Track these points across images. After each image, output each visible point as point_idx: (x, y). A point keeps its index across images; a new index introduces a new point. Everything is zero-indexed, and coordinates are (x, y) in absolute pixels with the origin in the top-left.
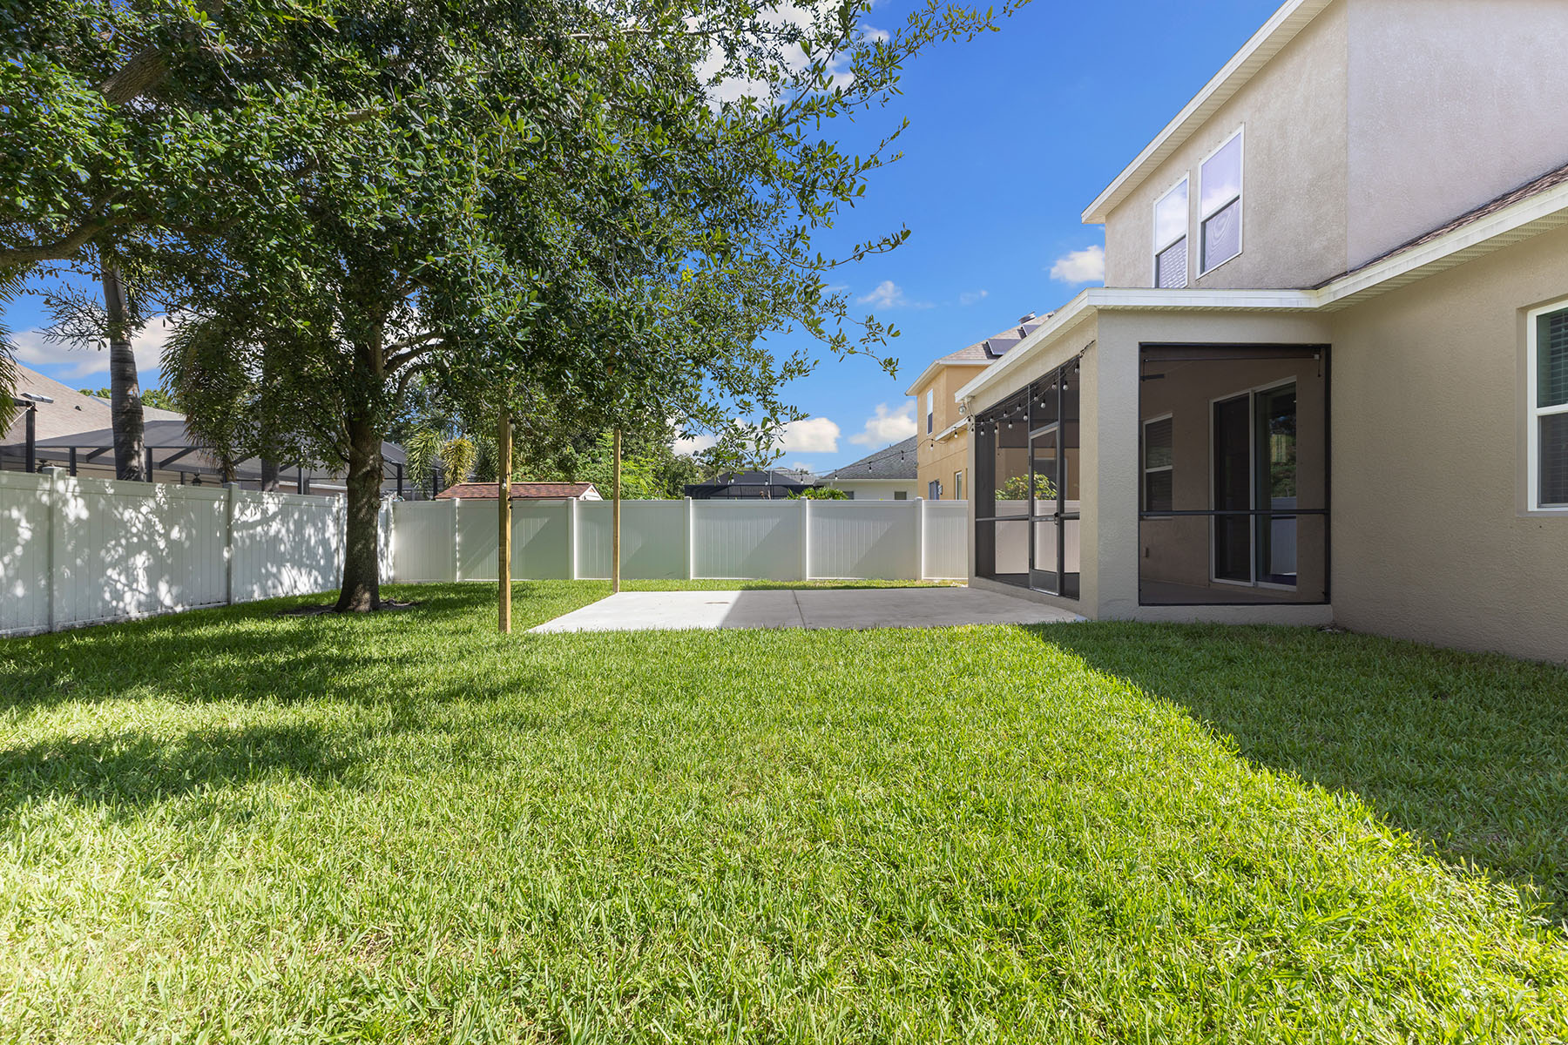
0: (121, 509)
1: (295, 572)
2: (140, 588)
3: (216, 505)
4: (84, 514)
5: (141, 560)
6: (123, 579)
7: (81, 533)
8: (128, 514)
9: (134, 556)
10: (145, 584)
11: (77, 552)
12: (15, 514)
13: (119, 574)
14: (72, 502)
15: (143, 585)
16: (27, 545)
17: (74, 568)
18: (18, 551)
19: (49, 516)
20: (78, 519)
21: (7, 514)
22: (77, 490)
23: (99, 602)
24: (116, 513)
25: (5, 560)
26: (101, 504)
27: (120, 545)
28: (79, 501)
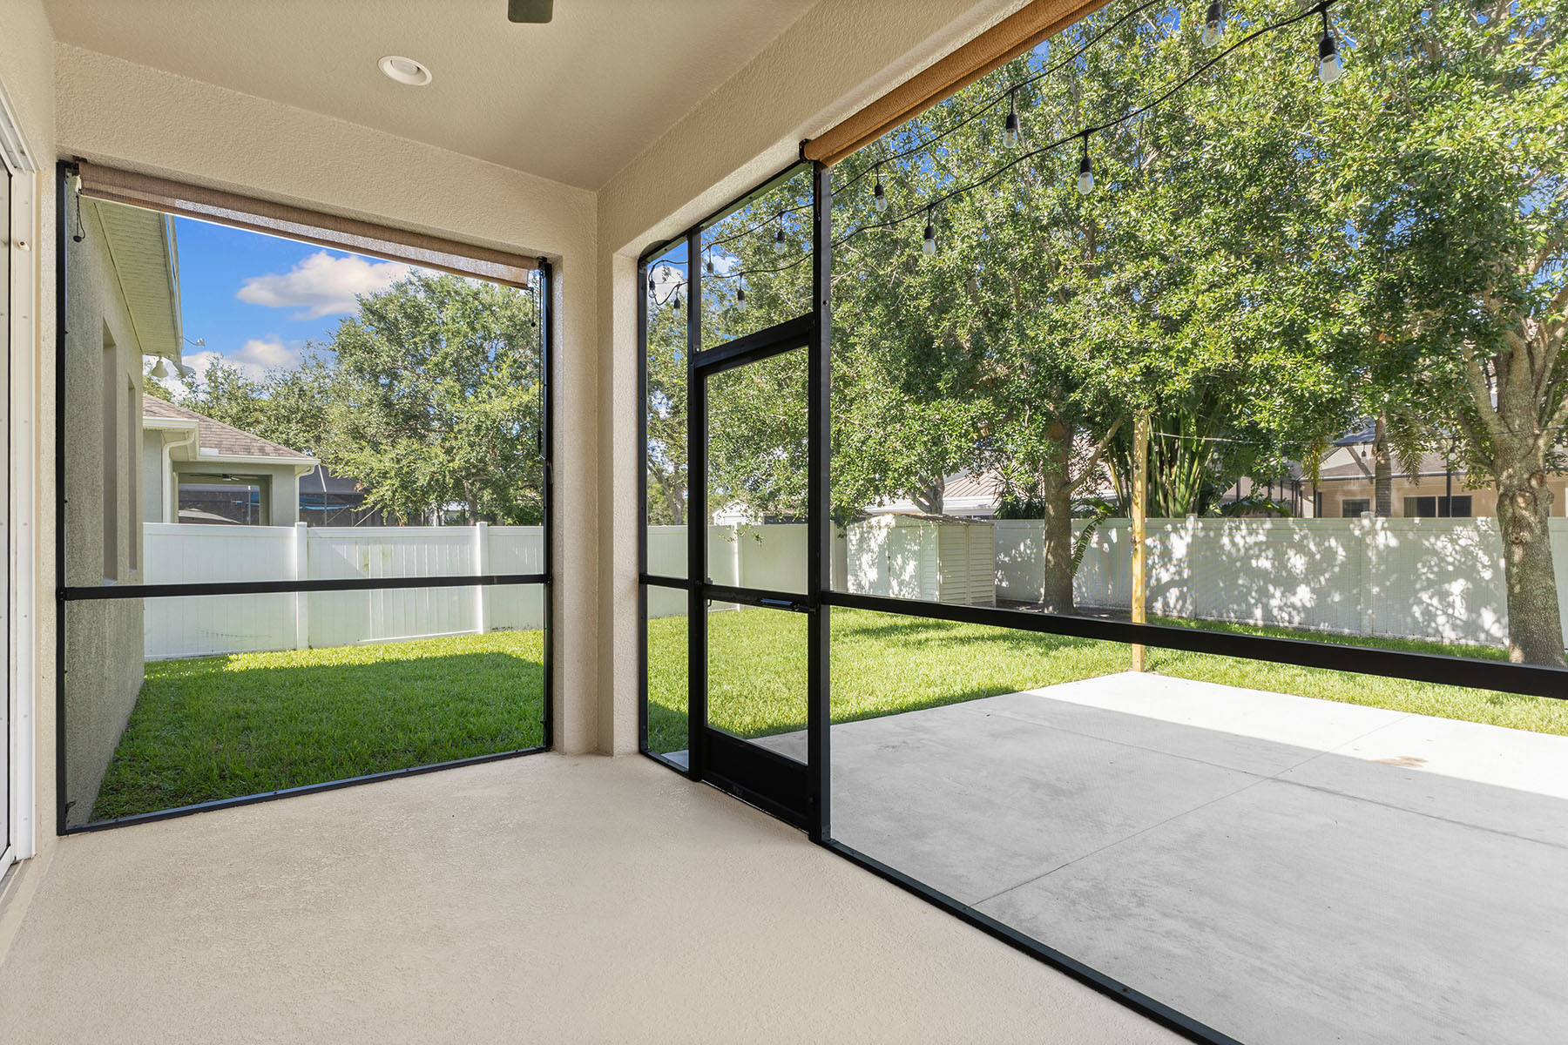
2: (1457, 614)
4: (1393, 542)
5: (1457, 587)
6: (1435, 601)
7: (1391, 559)
8: (1441, 543)
9: (1449, 582)
10: (1463, 611)
11: (1387, 574)
12: (1333, 543)
13: (1431, 598)
14: (1382, 534)
15: (1460, 611)
16: (1342, 565)
17: (1383, 588)
18: (1337, 569)
19: (1357, 548)
20: (1387, 546)
21: (1327, 544)
22: (1386, 525)
23: (1409, 620)
24: (1426, 543)
25: (1327, 576)
26: (1410, 535)
27: (1432, 572)
28: (1389, 533)
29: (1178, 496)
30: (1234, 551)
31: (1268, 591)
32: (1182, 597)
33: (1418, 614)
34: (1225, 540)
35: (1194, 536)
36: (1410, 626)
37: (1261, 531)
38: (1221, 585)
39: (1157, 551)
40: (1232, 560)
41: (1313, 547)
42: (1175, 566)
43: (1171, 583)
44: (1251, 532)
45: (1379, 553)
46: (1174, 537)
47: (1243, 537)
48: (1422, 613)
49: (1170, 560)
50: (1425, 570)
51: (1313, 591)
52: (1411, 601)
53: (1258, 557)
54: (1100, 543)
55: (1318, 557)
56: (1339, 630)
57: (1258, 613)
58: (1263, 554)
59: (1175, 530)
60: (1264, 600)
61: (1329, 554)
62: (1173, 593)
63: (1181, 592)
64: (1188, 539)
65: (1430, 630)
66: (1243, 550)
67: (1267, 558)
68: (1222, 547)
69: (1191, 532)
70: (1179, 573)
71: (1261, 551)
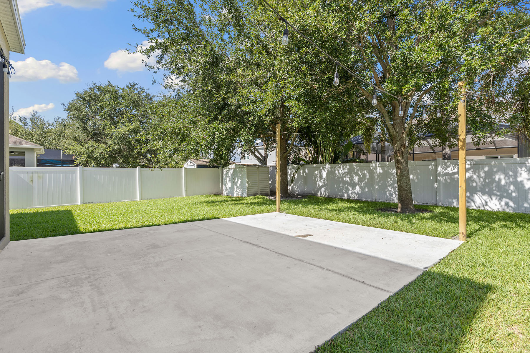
0: (392, 170)
1: (485, 197)
3: (430, 167)
4: (381, 171)
6: (392, 190)
7: (381, 177)
8: (394, 171)
11: (379, 182)
12: (365, 172)
13: (391, 189)
14: (378, 168)
16: (368, 179)
17: (379, 186)
18: (366, 180)
19: (371, 173)
20: (380, 173)
21: (364, 172)
22: (379, 166)
23: (386, 196)
24: (390, 171)
25: (364, 182)
26: (386, 169)
27: (391, 180)
28: (380, 168)
29: (327, 158)
30: (339, 175)
31: (348, 188)
32: (325, 191)
33: (388, 194)
34: (337, 172)
35: (328, 171)
36: (386, 198)
37: (346, 168)
38: (336, 186)
39: (318, 176)
40: (338, 178)
41: (360, 174)
42: (323, 181)
43: (322, 186)
44: (344, 169)
45: (377, 174)
46: (323, 171)
47: (341, 171)
48: (389, 193)
49: (322, 179)
50: (389, 180)
51: (360, 187)
52: (386, 190)
53: (345, 177)
54: (303, 173)
55: (361, 176)
56: (367, 199)
57: (346, 195)
58: (347, 176)
59: (323, 169)
60: (347, 191)
61: (364, 175)
62: (323, 189)
63: (325, 189)
64: (327, 172)
65: (391, 200)
66: (341, 175)
67: (348, 177)
68: (336, 174)
69: (327, 169)
70: (324, 183)
71: (346, 175)
